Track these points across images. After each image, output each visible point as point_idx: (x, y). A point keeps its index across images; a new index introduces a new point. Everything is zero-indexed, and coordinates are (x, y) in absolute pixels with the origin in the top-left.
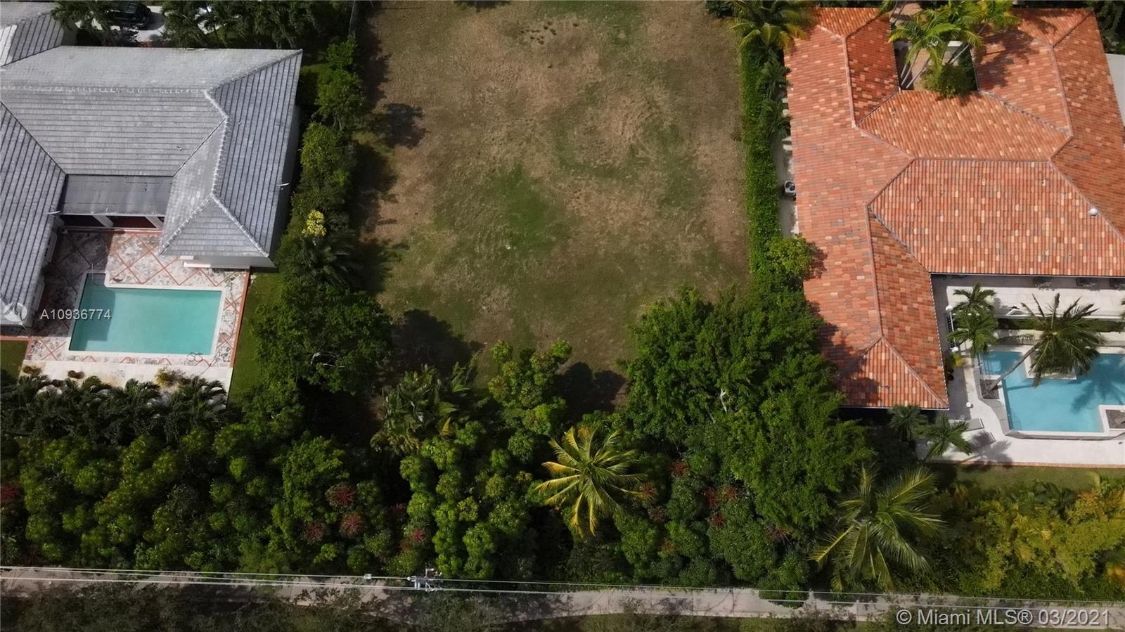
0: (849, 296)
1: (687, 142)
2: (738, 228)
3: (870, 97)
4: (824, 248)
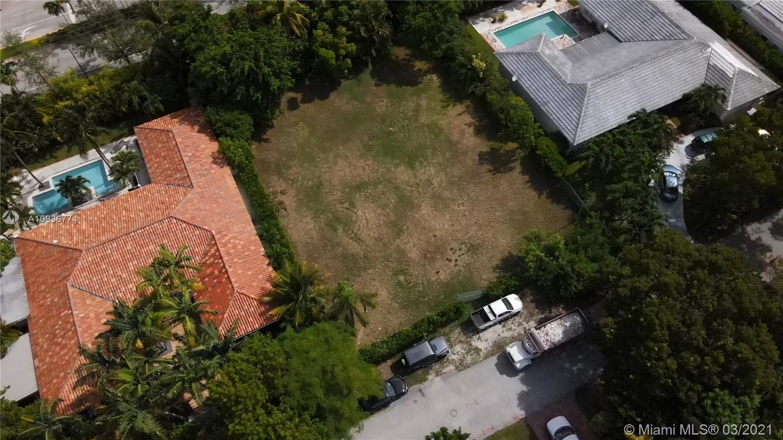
1: (322, 225)
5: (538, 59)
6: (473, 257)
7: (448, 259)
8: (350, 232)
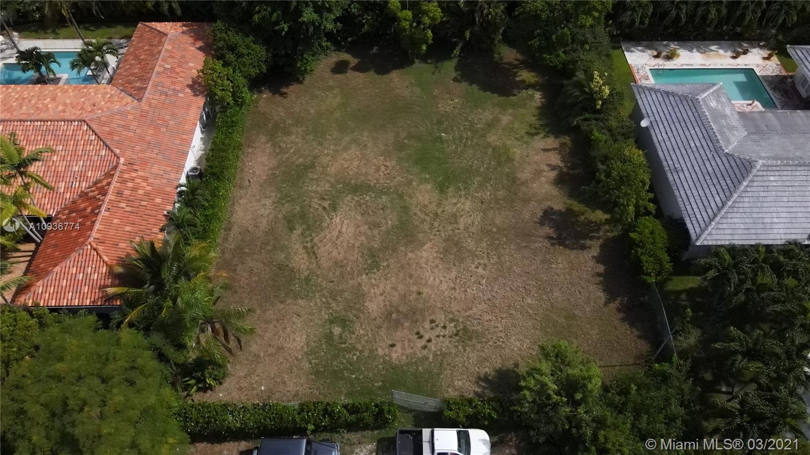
0: (181, 60)
1: (280, 216)
5: (692, 108)
6: (457, 347)
7: (418, 333)
8: (308, 239)
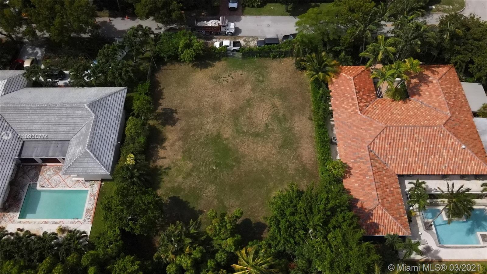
0: (363, 186)
2: (314, 157)
3: (365, 101)
4: (351, 165)
